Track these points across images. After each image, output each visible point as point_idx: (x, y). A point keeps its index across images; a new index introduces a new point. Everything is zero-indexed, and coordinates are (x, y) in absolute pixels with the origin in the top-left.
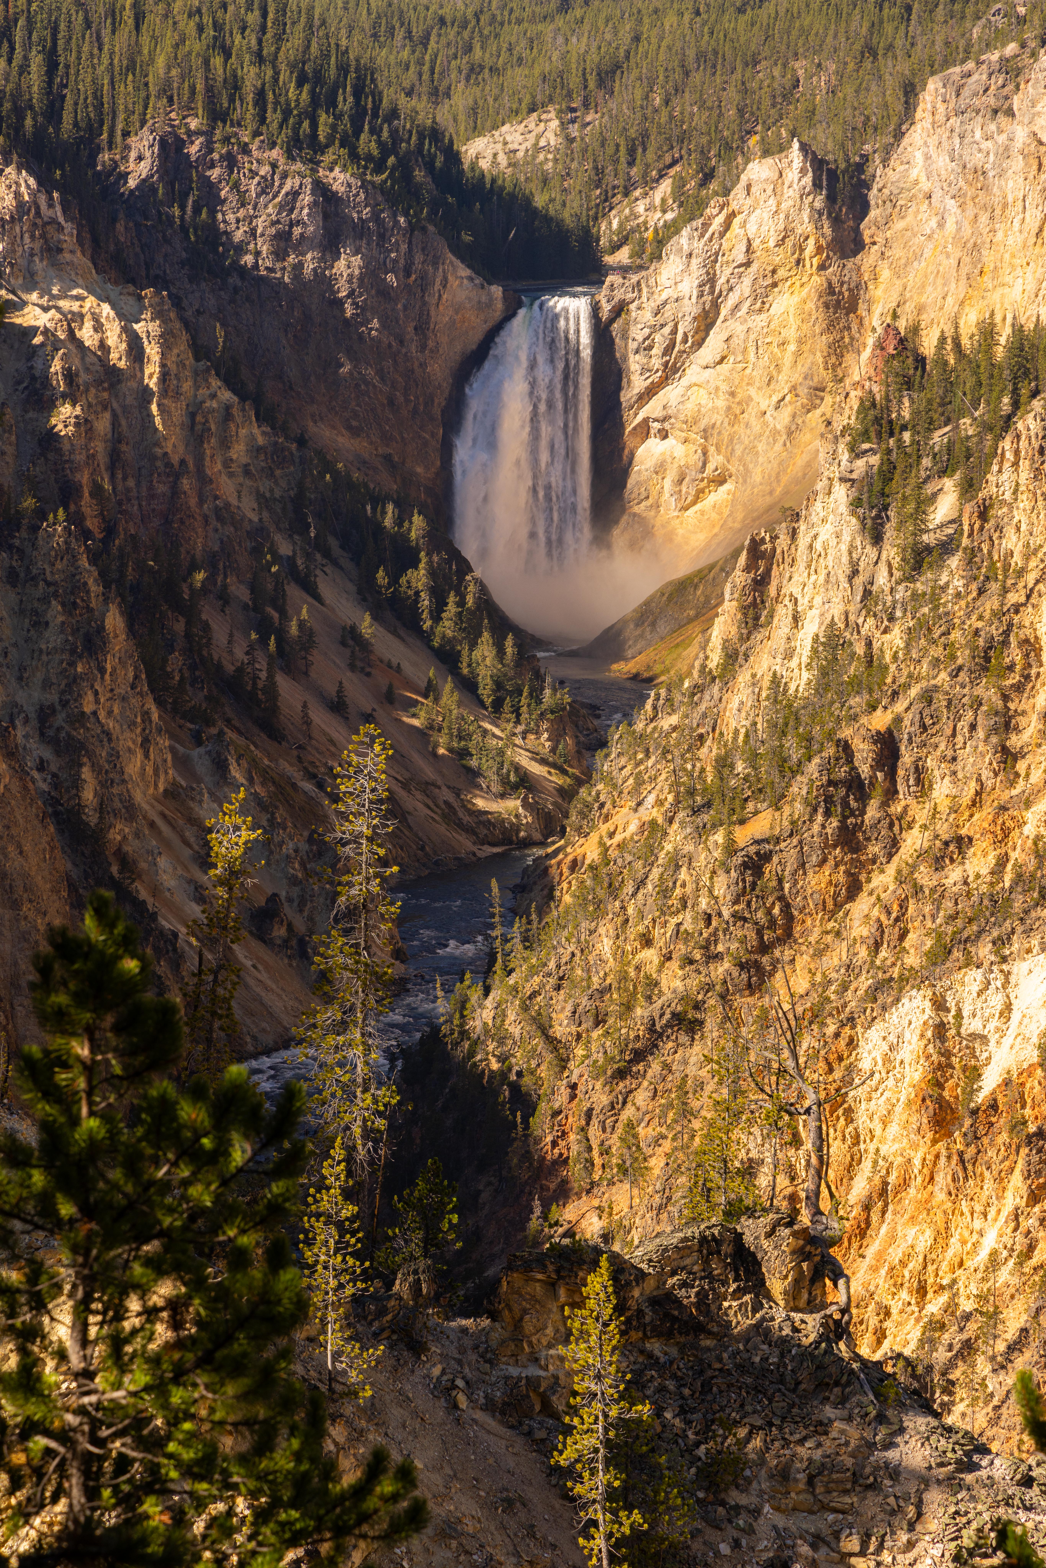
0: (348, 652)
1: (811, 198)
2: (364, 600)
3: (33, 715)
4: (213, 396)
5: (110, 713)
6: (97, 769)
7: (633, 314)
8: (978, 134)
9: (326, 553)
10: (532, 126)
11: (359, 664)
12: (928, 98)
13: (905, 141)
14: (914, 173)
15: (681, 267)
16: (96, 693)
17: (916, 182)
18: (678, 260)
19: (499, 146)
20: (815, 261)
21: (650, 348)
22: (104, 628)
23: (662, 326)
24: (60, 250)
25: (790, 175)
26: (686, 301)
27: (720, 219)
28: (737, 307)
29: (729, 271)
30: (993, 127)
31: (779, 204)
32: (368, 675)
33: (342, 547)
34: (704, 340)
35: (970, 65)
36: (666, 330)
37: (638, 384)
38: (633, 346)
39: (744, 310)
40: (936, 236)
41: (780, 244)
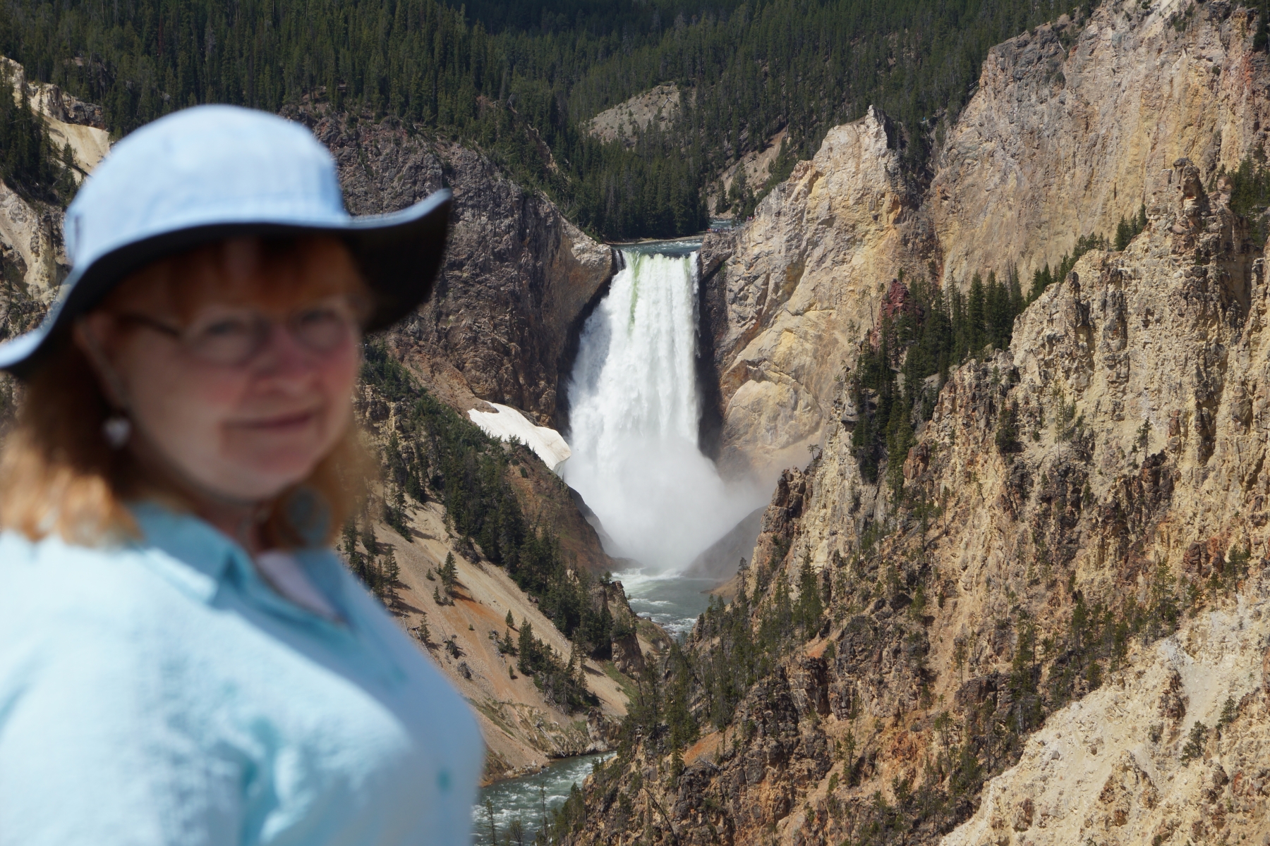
0: (432, 585)
1: (885, 160)
2: (452, 537)
7: (729, 268)
8: (1034, 98)
10: (655, 98)
11: (442, 596)
12: (989, 66)
13: (972, 105)
15: (771, 225)
17: (982, 142)
18: (768, 218)
19: (626, 117)
20: (892, 216)
21: (746, 298)
23: (756, 278)
25: (867, 140)
26: (776, 255)
27: (805, 180)
28: (821, 260)
29: (813, 227)
30: (1046, 92)
31: (858, 165)
32: (452, 605)
34: (793, 289)
35: (1026, 35)
36: (759, 282)
37: (735, 331)
38: (729, 296)
39: (828, 262)
40: (999, 191)
41: (858, 202)
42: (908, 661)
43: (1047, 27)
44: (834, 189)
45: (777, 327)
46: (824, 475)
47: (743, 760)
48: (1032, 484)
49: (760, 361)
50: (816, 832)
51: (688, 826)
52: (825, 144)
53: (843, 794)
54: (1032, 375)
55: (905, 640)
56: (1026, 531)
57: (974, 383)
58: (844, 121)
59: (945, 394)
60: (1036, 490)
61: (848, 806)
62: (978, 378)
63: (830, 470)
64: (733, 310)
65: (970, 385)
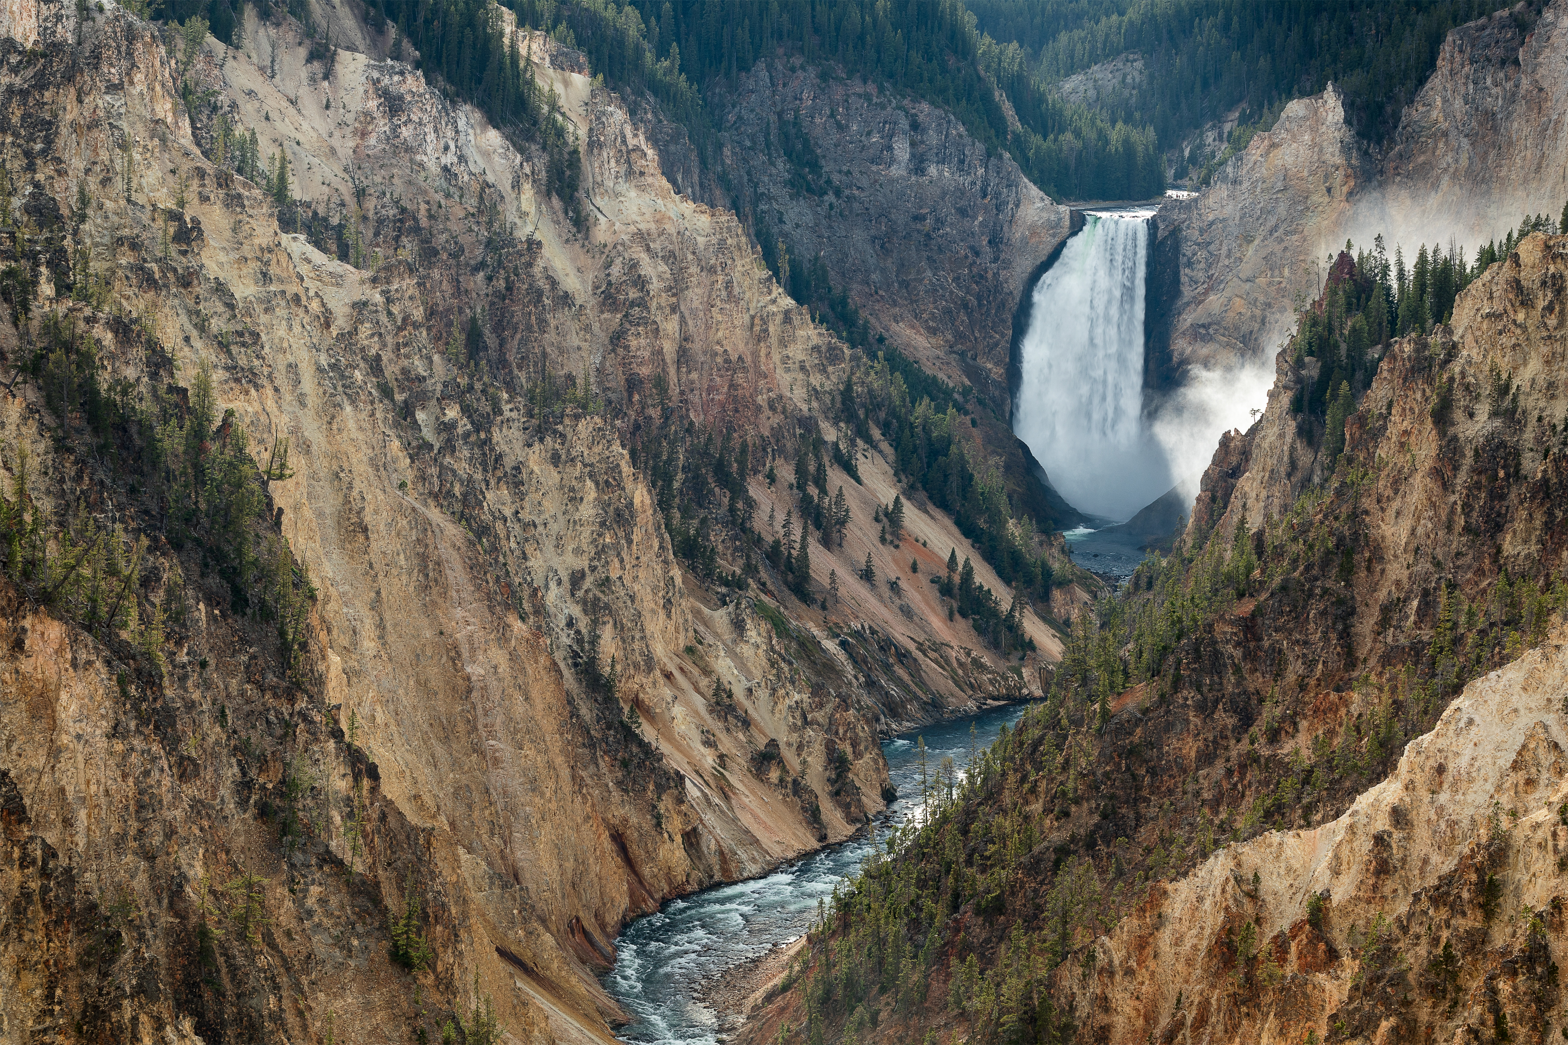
0: (879, 527)
1: (1341, 134)
2: (899, 481)
3: (565, 579)
4: (774, 301)
5: (636, 578)
6: (618, 626)
7: (1184, 233)
8: (1489, 81)
9: (869, 440)
10: (1120, 65)
11: (888, 537)
12: (1446, 48)
13: (1428, 86)
14: (1434, 114)
15: (1226, 193)
16: (622, 561)
17: (1436, 121)
18: (1224, 186)
19: (1090, 84)
20: (1345, 189)
22: (632, 504)
23: (1209, 243)
24: (642, 174)
25: (1324, 114)
26: (1230, 223)
27: (1262, 150)
28: (1275, 228)
29: (1268, 196)
30: (1501, 75)
31: (1314, 138)
32: (897, 547)
33: (883, 435)
34: (1245, 256)
35: (1483, 20)
36: (1212, 247)
37: (1187, 292)
38: (1183, 260)
39: (1281, 230)
40: (1451, 170)
41: (1312, 173)
42: (1334, 624)
43: (1505, 13)
44: (1290, 160)
45: (1227, 293)
46: (1264, 437)
47: (1168, 712)
48: (1463, 456)
49: (1210, 324)
50: (1235, 785)
51: (1112, 772)
52: (1283, 115)
53: (1264, 749)
54: (1469, 351)
55: (1333, 603)
56: (1455, 503)
57: (1414, 355)
58: (1303, 94)
59: (1384, 365)
60: (1468, 463)
61: (1268, 760)
62: (1417, 351)
63: (1271, 434)
64: (1185, 273)
65: (1409, 357)
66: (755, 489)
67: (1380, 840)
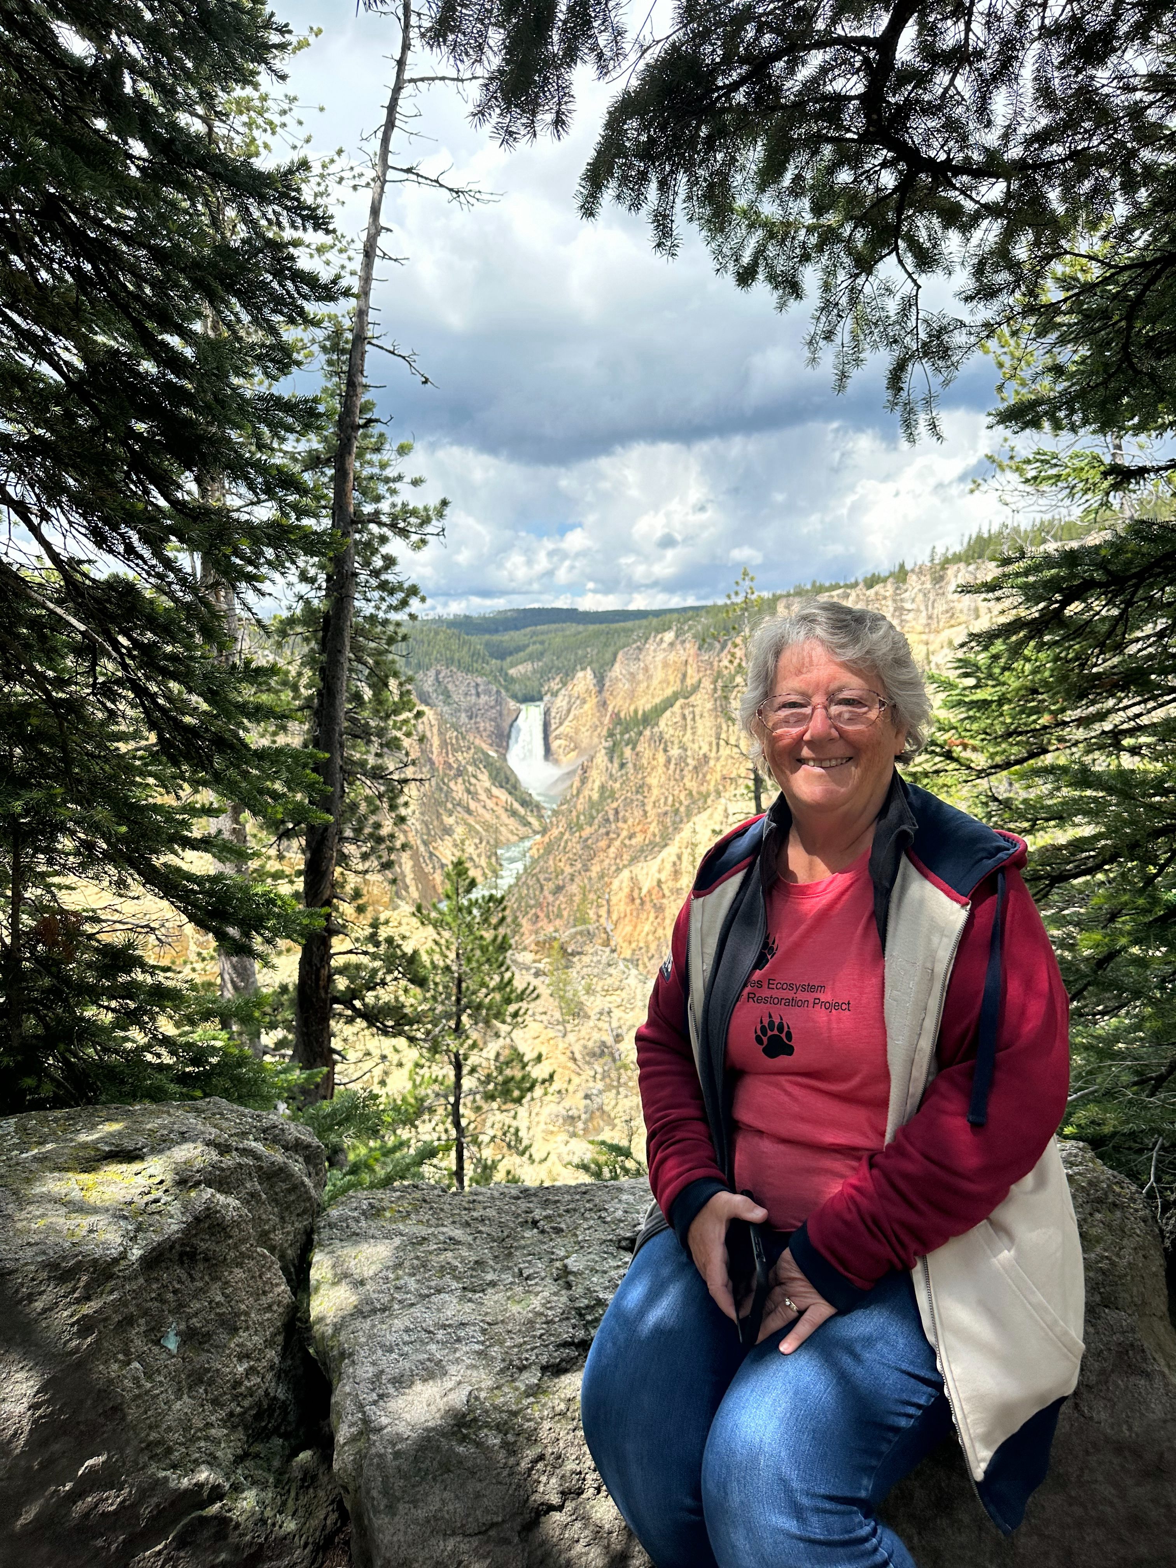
0: (486, 793)
1: (593, 680)
2: (490, 780)
7: (551, 710)
8: (632, 664)
10: (525, 666)
11: (489, 796)
12: (619, 656)
13: (614, 666)
14: (616, 674)
15: (562, 698)
19: (521, 670)
20: (595, 695)
21: (556, 718)
25: (588, 675)
26: (564, 706)
27: (571, 686)
28: (576, 707)
29: (574, 699)
30: (635, 662)
31: (586, 682)
32: (492, 799)
34: (569, 715)
36: (560, 714)
37: (553, 726)
38: (552, 717)
40: (623, 689)
41: (586, 692)
43: (635, 646)
44: (579, 689)
45: (565, 725)
46: (595, 762)
52: (577, 676)
53: (627, 842)
56: (671, 773)
58: (581, 670)
60: (673, 761)
62: (651, 733)
64: (553, 721)
65: (649, 735)
66: (452, 784)
67: (674, 864)
